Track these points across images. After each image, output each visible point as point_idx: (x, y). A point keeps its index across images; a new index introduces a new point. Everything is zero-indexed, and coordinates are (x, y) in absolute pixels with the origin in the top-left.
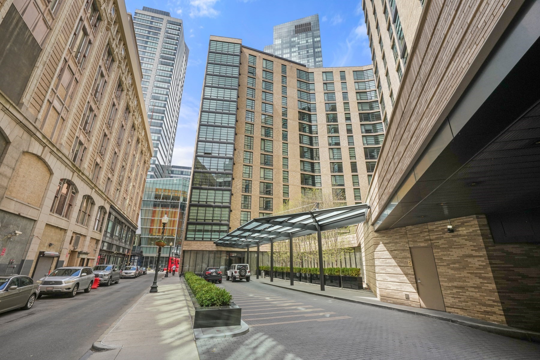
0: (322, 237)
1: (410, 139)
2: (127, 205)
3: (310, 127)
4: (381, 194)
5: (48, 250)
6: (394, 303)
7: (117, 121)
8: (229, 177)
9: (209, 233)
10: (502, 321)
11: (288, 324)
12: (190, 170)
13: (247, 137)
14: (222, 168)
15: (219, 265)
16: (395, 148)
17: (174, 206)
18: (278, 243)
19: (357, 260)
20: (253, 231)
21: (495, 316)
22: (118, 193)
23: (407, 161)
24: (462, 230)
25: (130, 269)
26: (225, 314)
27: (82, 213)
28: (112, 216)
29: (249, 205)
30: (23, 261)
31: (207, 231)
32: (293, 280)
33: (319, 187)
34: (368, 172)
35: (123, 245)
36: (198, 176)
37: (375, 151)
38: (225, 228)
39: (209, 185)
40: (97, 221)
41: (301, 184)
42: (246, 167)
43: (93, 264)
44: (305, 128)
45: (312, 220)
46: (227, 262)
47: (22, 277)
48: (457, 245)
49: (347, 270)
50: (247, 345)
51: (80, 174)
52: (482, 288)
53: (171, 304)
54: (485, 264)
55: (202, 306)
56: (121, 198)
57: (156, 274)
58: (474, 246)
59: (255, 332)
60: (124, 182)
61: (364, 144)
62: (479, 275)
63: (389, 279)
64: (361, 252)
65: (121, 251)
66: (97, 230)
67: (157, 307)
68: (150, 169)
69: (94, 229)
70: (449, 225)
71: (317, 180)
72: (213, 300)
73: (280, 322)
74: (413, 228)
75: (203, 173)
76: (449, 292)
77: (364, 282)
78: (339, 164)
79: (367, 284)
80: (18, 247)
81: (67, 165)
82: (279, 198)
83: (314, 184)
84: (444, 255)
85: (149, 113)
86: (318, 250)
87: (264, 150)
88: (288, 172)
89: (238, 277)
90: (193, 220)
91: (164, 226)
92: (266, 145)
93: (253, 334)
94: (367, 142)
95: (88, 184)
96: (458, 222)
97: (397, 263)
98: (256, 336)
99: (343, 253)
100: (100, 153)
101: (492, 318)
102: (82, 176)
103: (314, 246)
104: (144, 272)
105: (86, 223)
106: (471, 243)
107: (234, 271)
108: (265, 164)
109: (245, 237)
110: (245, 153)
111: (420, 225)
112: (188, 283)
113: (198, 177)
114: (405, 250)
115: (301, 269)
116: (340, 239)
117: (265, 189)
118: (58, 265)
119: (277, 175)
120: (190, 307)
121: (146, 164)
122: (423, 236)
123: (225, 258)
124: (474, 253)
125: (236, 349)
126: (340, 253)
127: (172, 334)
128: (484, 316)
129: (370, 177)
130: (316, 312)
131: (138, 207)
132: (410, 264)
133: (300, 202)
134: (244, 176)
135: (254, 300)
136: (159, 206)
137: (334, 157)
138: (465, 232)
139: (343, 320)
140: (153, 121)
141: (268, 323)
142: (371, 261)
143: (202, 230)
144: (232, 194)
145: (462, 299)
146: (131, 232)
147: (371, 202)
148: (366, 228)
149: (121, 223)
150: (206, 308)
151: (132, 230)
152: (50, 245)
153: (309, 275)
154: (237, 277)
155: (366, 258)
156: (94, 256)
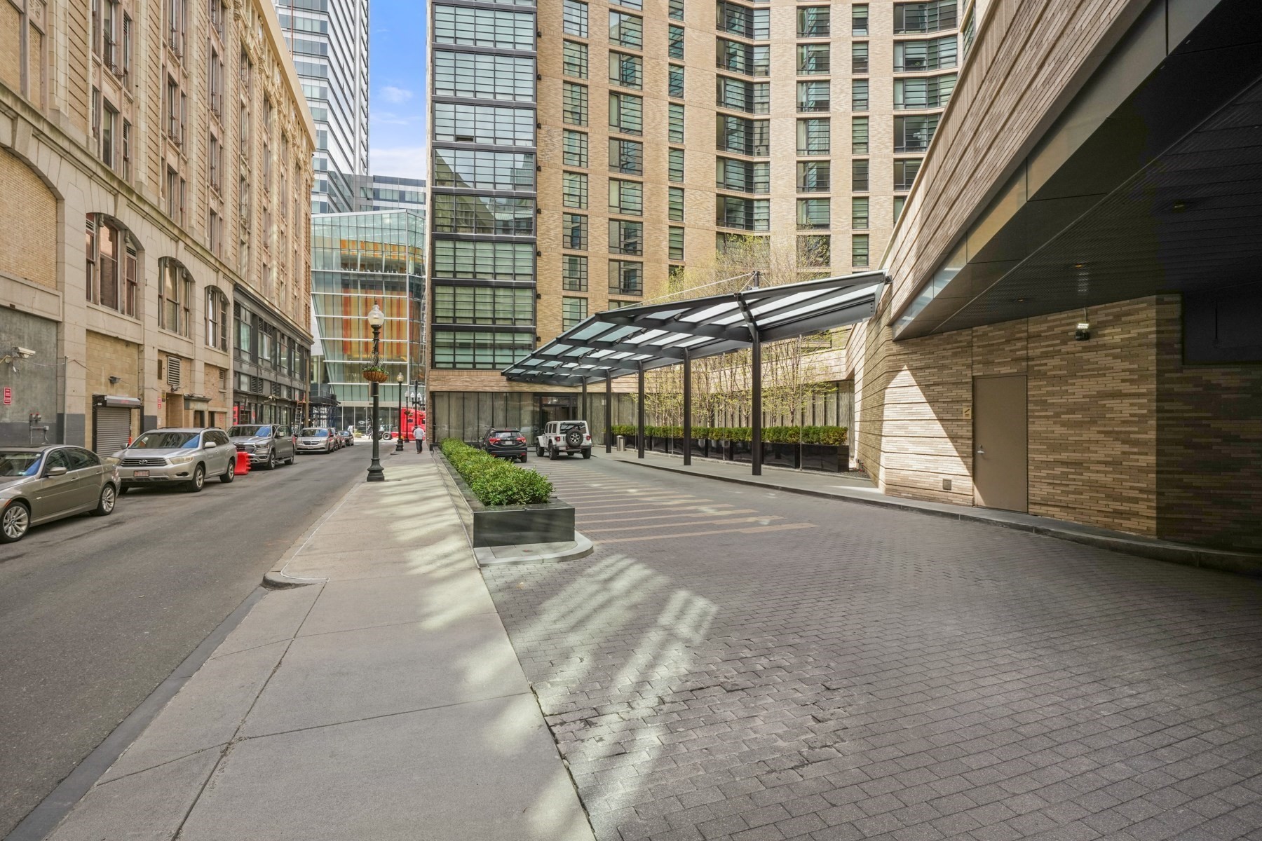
0: (764, 356)
1: (1035, 70)
2: (275, 285)
3: (749, 50)
4: (925, 243)
5: (112, 391)
6: (915, 498)
7: (195, 37)
8: (526, 207)
9: (489, 352)
10: (1148, 530)
11: (677, 538)
12: (421, 190)
13: (568, 87)
14: (508, 180)
15: (518, 424)
16: (988, 102)
17: (395, 286)
18: (654, 374)
19: (840, 410)
20: (596, 344)
21: (1135, 519)
22: (245, 252)
23: (1013, 142)
24: (1110, 334)
25: (313, 433)
26: (540, 520)
27: (168, 307)
28: (243, 311)
29: (583, 282)
30: (60, 417)
31: (483, 346)
32: (690, 455)
33: (763, 231)
34: (896, 188)
35: (286, 381)
36: (445, 205)
37: (925, 126)
38: (526, 339)
39: (478, 229)
40: (211, 324)
41: (717, 225)
42: (572, 177)
43: (226, 423)
44: (734, 55)
45: (740, 316)
46: (537, 417)
47: (71, 450)
48: (1089, 370)
49: (817, 432)
50: (590, 576)
51: (134, 199)
52: (1124, 463)
53: (419, 504)
54: (1145, 411)
55: (488, 504)
56: (255, 266)
57: (376, 444)
58: (1131, 371)
59: (607, 553)
60: (255, 222)
61: (896, 105)
62: (1123, 436)
63: (912, 448)
64: (853, 391)
65: (285, 395)
66: (215, 344)
67: (389, 509)
68: (316, 188)
69: (207, 343)
70: (1083, 322)
71: (758, 214)
72: (510, 493)
73: (659, 535)
74: (991, 332)
75: (458, 194)
76: (1044, 473)
77: (853, 457)
78: (821, 165)
79: (858, 461)
80: (39, 386)
81: (92, 176)
82: (658, 261)
83: (749, 225)
84: (1052, 394)
85: (281, 12)
86: (751, 389)
87: (619, 126)
88: (682, 190)
89: (564, 448)
90: (445, 321)
91: (376, 334)
92: (623, 111)
93: (601, 557)
94: (905, 98)
95: (162, 228)
96: (1107, 315)
97: (935, 413)
98: (609, 561)
99: (809, 394)
100: (171, 138)
101: (1126, 524)
102: (141, 206)
103: (743, 379)
104: (347, 441)
105: (183, 329)
106: (1126, 365)
107: (555, 436)
108: (622, 167)
109: (576, 359)
110: (566, 135)
111: (1008, 324)
112: (450, 459)
113: (446, 207)
114: (961, 383)
115: (708, 429)
116: (805, 361)
117: (622, 239)
118: (145, 426)
119: (653, 198)
120: (461, 508)
121: (302, 172)
122: (1011, 351)
123: (531, 408)
124: (1127, 388)
125: (568, 582)
126: (803, 394)
127: (428, 558)
128: (1110, 520)
129: (899, 204)
130: (740, 516)
131: (303, 290)
132: (967, 415)
133: (713, 271)
134: (567, 204)
135: (601, 494)
136: (356, 287)
137: (808, 144)
138: (1118, 338)
139: (799, 530)
140: (298, 36)
141: (634, 537)
142: (875, 410)
143: (469, 344)
144: (538, 254)
145: (1071, 488)
146: (299, 351)
147: (896, 267)
148: (873, 334)
149: (271, 330)
150: (497, 507)
151: (301, 347)
152: (113, 380)
153: (726, 442)
154: (561, 449)
155: (863, 405)
156: (223, 407)
